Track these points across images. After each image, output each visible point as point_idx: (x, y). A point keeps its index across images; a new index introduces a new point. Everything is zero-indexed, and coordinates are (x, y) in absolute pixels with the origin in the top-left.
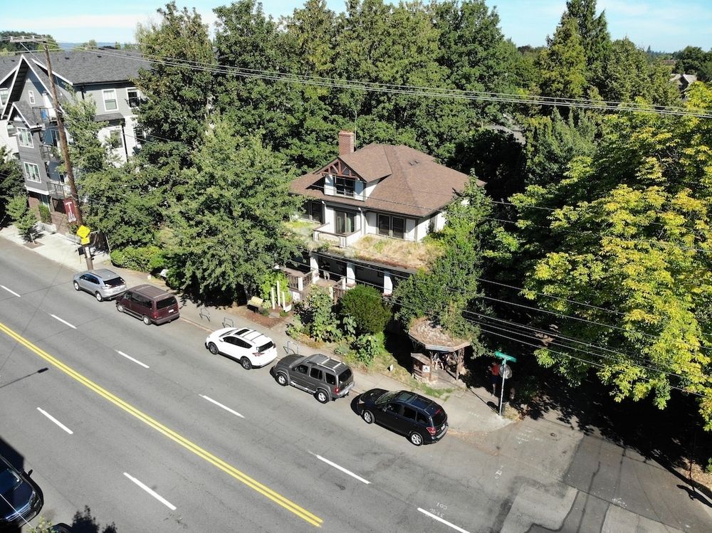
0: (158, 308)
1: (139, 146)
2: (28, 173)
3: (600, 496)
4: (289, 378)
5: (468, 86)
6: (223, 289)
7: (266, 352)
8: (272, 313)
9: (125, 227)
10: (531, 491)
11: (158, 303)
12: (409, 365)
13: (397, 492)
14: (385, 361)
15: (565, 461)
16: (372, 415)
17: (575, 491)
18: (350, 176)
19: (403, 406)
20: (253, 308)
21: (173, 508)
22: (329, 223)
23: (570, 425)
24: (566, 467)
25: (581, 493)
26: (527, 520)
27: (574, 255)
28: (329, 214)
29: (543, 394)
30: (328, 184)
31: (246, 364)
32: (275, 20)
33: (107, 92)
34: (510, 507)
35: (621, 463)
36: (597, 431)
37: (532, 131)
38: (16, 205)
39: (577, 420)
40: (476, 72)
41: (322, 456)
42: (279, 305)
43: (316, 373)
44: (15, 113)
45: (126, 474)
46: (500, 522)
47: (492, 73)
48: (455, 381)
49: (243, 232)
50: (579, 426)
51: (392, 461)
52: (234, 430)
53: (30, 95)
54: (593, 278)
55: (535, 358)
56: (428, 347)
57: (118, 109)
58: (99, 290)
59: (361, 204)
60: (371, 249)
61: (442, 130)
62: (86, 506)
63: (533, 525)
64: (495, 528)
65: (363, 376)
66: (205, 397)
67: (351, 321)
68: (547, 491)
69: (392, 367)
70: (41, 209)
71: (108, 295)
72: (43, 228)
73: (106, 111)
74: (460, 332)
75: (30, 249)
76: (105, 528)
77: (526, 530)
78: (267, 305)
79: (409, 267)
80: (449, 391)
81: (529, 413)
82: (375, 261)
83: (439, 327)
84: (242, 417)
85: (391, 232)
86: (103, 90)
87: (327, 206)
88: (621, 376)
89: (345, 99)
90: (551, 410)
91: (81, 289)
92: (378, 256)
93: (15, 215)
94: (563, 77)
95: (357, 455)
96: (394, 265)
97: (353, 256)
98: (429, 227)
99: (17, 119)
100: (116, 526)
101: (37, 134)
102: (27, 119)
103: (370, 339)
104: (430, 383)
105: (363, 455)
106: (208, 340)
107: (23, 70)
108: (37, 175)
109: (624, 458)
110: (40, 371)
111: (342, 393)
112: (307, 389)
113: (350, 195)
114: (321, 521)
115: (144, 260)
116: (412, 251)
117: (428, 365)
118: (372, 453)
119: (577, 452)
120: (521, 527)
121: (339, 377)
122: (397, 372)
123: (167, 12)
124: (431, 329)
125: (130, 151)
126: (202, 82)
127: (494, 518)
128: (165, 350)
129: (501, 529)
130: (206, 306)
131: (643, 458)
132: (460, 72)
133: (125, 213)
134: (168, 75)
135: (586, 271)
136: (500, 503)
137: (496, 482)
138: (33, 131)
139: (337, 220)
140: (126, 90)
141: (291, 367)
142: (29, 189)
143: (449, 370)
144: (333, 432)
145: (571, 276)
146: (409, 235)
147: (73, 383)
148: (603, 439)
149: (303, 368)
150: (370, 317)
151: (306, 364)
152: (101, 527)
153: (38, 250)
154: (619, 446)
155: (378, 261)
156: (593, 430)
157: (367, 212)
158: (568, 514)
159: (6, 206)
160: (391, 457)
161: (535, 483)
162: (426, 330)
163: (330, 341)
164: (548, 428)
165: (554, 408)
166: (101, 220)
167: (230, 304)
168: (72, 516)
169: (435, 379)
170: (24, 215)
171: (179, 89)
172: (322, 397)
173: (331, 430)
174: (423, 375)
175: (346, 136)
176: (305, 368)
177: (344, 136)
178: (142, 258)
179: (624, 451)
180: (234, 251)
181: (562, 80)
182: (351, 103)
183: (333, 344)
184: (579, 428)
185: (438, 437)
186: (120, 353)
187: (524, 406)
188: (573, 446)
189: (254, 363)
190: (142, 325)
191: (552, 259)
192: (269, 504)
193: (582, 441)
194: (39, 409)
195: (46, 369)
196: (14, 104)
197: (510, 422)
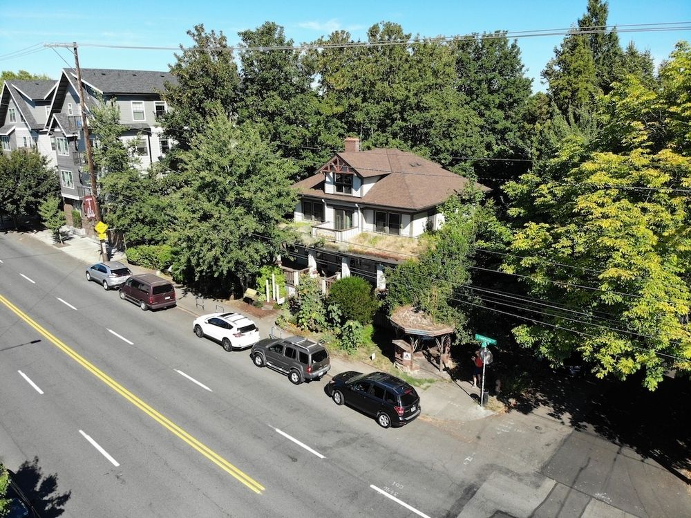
0: (154, 293)
1: (164, 156)
2: (64, 179)
3: (582, 490)
4: (265, 359)
5: (487, 113)
6: (216, 275)
7: (247, 334)
8: (265, 306)
9: (141, 225)
10: (503, 479)
11: (154, 288)
12: (391, 352)
13: (352, 468)
14: (368, 350)
15: (546, 454)
16: (342, 395)
17: (554, 482)
18: (348, 172)
19: (372, 385)
20: (248, 300)
21: (117, 464)
22: (329, 222)
23: (560, 421)
24: (547, 459)
25: (559, 485)
26: (491, 507)
27: (557, 228)
28: (329, 213)
29: (536, 391)
30: (329, 183)
31: (227, 346)
32: (296, 45)
33: (136, 103)
34: (475, 492)
35: (615, 460)
36: (591, 428)
37: (536, 135)
38: (48, 207)
39: (570, 417)
40: (497, 99)
41: (282, 430)
42: (274, 299)
43: (291, 352)
44: (55, 125)
45: (81, 432)
46: (460, 505)
47: (511, 100)
48: (439, 372)
49: (237, 219)
50: (571, 422)
51: (353, 440)
52: (199, 401)
53: (69, 108)
54: (577, 250)
55: (513, 336)
56: (408, 330)
57: (145, 120)
58: (107, 280)
59: (359, 200)
60: (366, 243)
61: (455, 148)
62: (36, 457)
63: (498, 512)
64: (453, 512)
65: (343, 363)
66: (179, 371)
67: (335, 309)
68: (520, 480)
69: (373, 356)
70: (74, 214)
71: (114, 283)
72: (75, 233)
73: (134, 120)
74: (443, 317)
75: (57, 248)
76: (47, 477)
77: (489, 515)
78: (261, 298)
79: (400, 259)
80: (431, 381)
81: (517, 407)
82: (368, 254)
83: (421, 312)
84: (210, 390)
85: (387, 228)
86: (132, 101)
87: (327, 205)
88: (603, 350)
89: (359, 117)
90: (542, 405)
91: (92, 280)
92: (371, 250)
93: (46, 215)
94: (571, 86)
95: (317, 432)
96: (386, 257)
97: (346, 249)
98: (427, 225)
99: (57, 130)
100: (58, 477)
101: (72, 143)
102: (65, 128)
103: (351, 324)
104: (412, 373)
105: (325, 432)
106: (195, 322)
107: (63, 84)
108: (71, 181)
109: (619, 455)
110: (32, 342)
111: (315, 374)
112: (281, 369)
113: (348, 193)
114: (263, 488)
115: (156, 258)
116: (405, 244)
117: (409, 352)
118: (334, 431)
119: (562, 446)
120: (483, 512)
121: (312, 356)
122: (379, 361)
123: (196, 33)
124: (413, 314)
125: (155, 160)
126: (222, 95)
127: (452, 501)
128: (153, 331)
129: (460, 512)
130: (205, 298)
131: (639, 457)
132: (479, 99)
133: (140, 212)
134: (191, 88)
135: (569, 243)
136: (464, 488)
137: (464, 468)
138: (70, 139)
139: (336, 219)
140: (154, 104)
141: (267, 347)
142: (64, 195)
143: (435, 362)
144: (299, 410)
145: (553, 249)
146: (405, 231)
147: (58, 352)
148: (597, 436)
149: (278, 347)
150: (355, 305)
151: (281, 343)
152: (43, 476)
153: (64, 249)
154: (614, 443)
155: (370, 254)
156: (586, 427)
157: (365, 208)
158: (542, 504)
159: (39, 207)
160: (355, 436)
161: (508, 472)
162: (408, 315)
163: (317, 331)
164: (534, 422)
165: (545, 403)
166: (119, 218)
167: (228, 298)
168: (20, 465)
169: (417, 368)
170: (54, 216)
171: (201, 101)
172: (295, 377)
173: (297, 407)
174: (404, 363)
175: (352, 141)
176: (281, 347)
177: (349, 141)
178: (153, 255)
179: (620, 449)
180: (226, 235)
181: (570, 88)
182: (364, 120)
183: (319, 334)
184: (570, 424)
185: (407, 419)
186: (110, 331)
187: (513, 401)
188: (559, 439)
189: (234, 344)
190: (139, 310)
191: (531, 229)
192: (213, 469)
193: (570, 435)
194: (19, 371)
195: (39, 341)
196: (54, 115)
197: (491, 413)
